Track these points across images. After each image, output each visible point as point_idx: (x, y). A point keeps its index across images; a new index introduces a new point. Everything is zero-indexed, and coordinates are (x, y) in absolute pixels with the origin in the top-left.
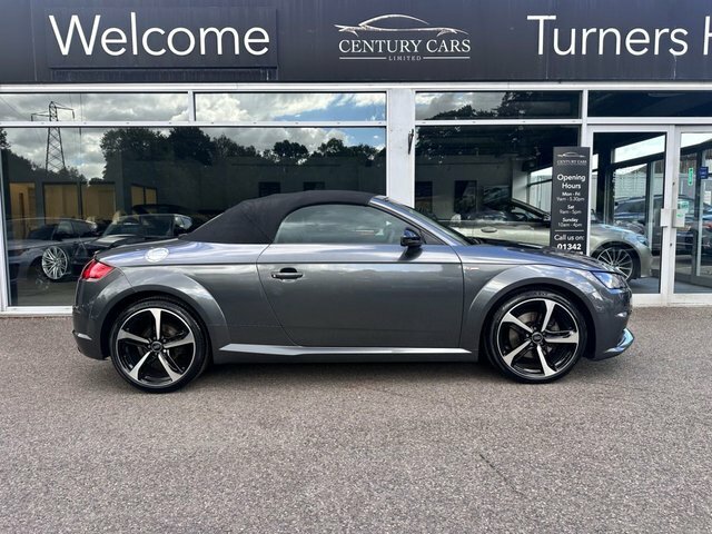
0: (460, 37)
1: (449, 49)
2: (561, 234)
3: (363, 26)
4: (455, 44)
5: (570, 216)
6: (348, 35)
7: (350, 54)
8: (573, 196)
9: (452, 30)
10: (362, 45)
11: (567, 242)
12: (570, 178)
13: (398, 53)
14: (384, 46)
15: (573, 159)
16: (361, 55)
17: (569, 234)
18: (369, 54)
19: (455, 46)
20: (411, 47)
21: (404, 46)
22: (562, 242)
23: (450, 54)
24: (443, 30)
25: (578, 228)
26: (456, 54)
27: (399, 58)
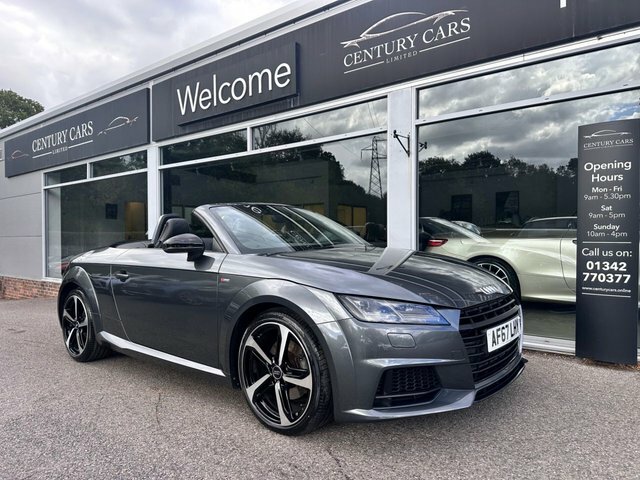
0: (457, 18)
1: (447, 34)
2: (592, 247)
3: (364, 36)
4: (453, 26)
5: (606, 221)
6: (352, 49)
7: (353, 67)
8: (609, 193)
9: (450, 13)
10: (362, 56)
11: (601, 259)
12: (603, 167)
13: (395, 54)
14: (382, 50)
15: (608, 138)
16: (363, 64)
17: (603, 248)
18: (369, 61)
19: (452, 29)
20: (408, 44)
21: (401, 45)
22: (594, 259)
23: (448, 40)
24: (440, 16)
25: (619, 239)
26: (455, 37)
27: (396, 58)
